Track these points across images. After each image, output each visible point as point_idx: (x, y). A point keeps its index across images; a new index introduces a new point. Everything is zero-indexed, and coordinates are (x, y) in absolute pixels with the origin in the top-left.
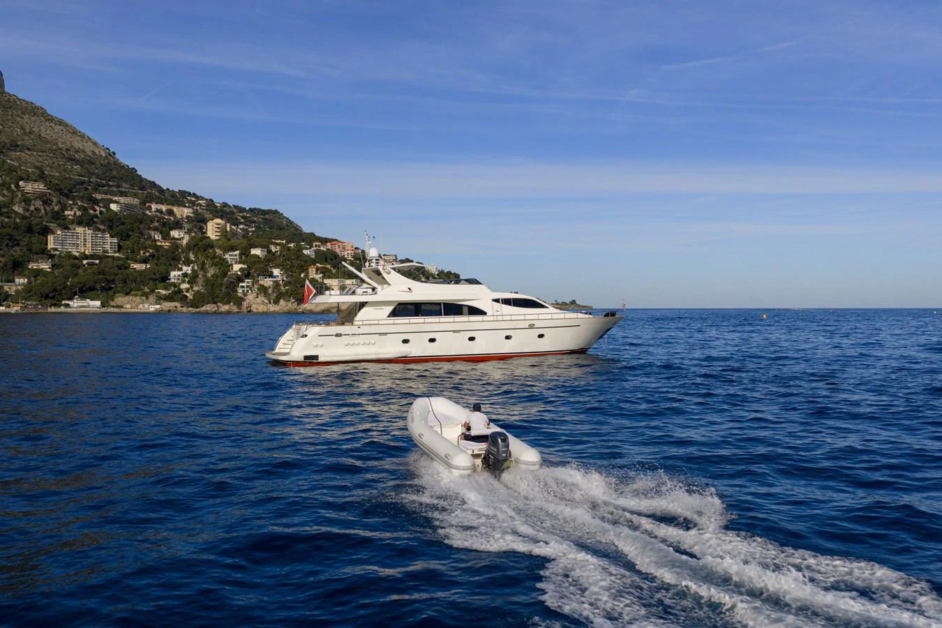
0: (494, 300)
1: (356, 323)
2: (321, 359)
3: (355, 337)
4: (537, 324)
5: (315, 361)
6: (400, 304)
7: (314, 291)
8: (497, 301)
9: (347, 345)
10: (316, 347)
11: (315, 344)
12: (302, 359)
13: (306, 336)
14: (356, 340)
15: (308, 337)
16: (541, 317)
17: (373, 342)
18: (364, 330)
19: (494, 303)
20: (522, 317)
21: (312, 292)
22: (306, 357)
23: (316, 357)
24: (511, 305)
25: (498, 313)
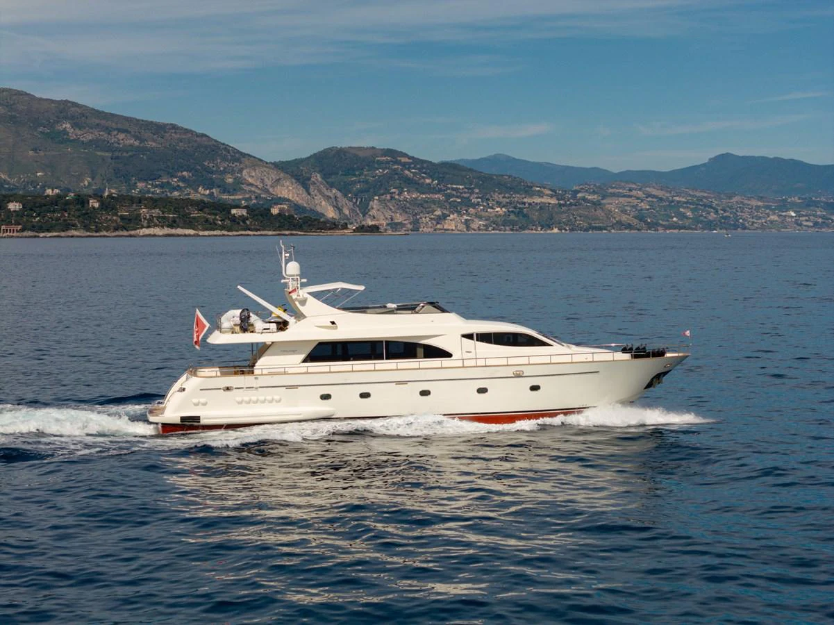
0: (464, 336)
1: (256, 372)
2: (203, 422)
3: (250, 392)
4: (527, 371)
5: (196, 424)
6: (322, 345)
7: (208, 325)
8: (469, 336)
9: (240, 403)
10: (197, 405)
11: (195, 401)
12: (178, 421)
13: (184, 390)
14: (253, 396)
15: (186, 392)
16: (533, 360)
17: (277, 397)
18: (263, 381)
19: (463, 339)
20: (504, 362)
21: (205, 326)
22: (183, 419)
23: (197, 419)
24: (491, 343)
25: (469, 356)
